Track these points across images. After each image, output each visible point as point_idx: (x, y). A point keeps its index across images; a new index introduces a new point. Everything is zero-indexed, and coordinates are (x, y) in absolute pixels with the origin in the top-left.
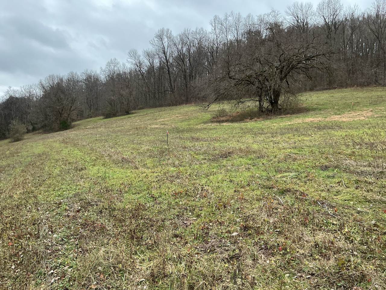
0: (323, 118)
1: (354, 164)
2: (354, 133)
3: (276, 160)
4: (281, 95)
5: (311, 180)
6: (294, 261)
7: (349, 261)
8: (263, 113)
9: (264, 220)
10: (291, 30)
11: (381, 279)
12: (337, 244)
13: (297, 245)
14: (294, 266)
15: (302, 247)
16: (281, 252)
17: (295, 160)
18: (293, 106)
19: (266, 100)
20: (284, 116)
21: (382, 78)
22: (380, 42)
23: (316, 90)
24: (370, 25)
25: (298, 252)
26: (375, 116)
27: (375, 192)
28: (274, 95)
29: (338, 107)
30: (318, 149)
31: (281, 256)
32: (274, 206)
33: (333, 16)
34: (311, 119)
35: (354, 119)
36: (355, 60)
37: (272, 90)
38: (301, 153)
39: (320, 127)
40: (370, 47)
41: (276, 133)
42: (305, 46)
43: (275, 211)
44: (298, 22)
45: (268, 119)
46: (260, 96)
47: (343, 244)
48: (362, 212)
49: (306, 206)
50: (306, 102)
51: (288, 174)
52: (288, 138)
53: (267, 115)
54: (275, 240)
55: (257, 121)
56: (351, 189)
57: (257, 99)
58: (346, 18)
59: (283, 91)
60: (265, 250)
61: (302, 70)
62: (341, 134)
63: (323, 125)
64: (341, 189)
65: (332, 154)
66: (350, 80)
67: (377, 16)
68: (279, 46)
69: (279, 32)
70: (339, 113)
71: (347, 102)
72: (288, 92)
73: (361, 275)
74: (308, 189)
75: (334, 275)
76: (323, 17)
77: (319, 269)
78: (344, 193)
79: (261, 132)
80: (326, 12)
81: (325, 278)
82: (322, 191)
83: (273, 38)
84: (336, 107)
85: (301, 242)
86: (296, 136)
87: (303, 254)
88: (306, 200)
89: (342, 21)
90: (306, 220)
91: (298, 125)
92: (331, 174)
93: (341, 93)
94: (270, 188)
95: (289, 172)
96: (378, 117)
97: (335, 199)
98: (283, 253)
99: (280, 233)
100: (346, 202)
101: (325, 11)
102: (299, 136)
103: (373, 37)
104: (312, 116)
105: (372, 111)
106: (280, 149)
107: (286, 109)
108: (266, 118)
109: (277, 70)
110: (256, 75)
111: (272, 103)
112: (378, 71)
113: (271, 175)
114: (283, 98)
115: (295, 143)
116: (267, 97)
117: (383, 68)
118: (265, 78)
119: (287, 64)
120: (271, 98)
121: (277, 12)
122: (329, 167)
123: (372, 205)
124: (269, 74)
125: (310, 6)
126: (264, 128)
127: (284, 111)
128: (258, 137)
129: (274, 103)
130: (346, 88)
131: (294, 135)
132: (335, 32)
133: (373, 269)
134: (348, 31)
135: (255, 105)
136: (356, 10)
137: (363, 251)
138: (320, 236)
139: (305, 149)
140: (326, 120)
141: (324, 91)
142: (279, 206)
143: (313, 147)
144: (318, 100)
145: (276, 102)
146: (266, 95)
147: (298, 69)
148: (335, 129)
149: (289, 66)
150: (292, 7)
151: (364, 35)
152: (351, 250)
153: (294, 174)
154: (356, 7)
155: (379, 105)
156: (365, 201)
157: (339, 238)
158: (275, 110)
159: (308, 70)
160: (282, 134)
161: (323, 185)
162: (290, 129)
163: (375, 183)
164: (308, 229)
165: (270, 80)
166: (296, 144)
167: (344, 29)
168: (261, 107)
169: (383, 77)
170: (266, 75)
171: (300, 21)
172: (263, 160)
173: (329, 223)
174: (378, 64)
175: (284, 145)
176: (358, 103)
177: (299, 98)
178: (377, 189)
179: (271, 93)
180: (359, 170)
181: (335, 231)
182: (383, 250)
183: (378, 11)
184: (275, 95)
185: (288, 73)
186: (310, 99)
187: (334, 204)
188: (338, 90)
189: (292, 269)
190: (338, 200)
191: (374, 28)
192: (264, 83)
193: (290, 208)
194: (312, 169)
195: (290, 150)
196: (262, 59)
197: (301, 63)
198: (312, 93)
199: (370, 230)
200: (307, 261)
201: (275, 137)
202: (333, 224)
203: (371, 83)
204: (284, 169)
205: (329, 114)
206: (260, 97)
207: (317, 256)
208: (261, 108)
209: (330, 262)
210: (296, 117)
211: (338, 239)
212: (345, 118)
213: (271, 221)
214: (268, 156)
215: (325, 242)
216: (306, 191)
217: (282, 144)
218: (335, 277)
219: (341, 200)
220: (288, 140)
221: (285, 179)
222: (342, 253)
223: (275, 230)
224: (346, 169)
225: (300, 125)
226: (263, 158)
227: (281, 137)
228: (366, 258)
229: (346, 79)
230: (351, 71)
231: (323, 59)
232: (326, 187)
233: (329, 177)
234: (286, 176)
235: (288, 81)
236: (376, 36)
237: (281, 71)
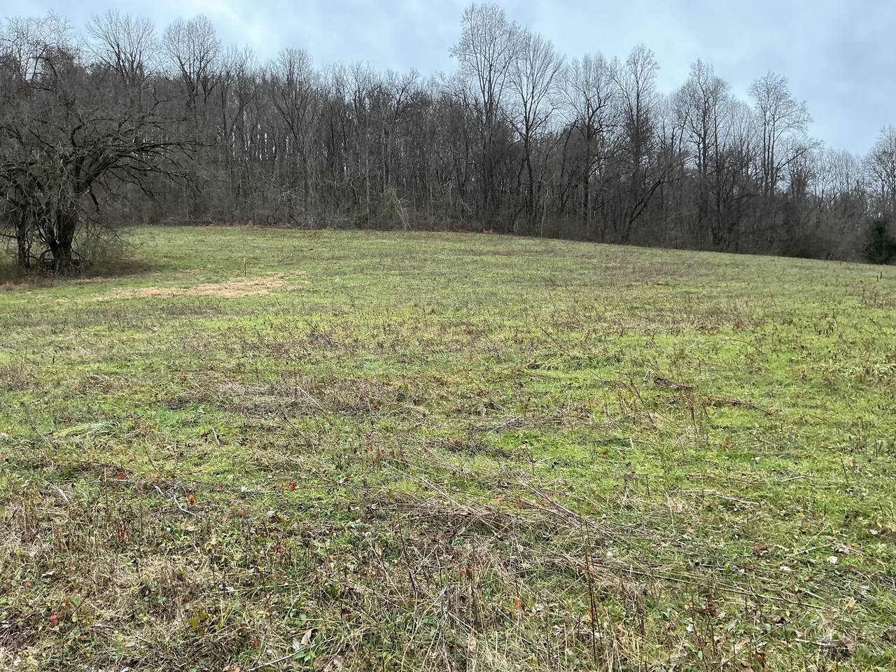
0: (180, 288)
1: (242, 391)
2: (245, 322)
3: (59, 391)
4: (77, 228)
5: (143, 435)
6: (89, 641)
7: (217, 611)
8: (29, 270)
9: (12, 555)
10: (102, 74)
11: (278, 633)
12: (192, 577)
13: (99, 601)
14: (89, 655)
15: (111, 602)
16: (57, 629)
17: (107, 388)
18: (111, 257)
19: (37, 238)
20: (88, 281)
21: (302, 211)
22: (296, 137)
23: (165, 224)
24: (275, 97)
25: (98, 617)
26: (290, 288)
27: (279, 448)
28: (59, 226)
29: (214, 266)
30: (166, 360)
31: (54, 637)
32: (45, 511)
33: (201, 62)
34: (154, 290)
35: (247, 293)
36: (249, 166)
37: (53, 213)
38: (125, 370)
39: (174, 310)
40: (278, 144)
41: (65, 323)
42: (137, 116)
43: (45, 525)
44: (119, 59)
45: (45, 286)
46: (21, 226)
47: (206, 575)
48: (249, 494)
49: (126, 501)
50: (141, 250)
51: (86, 426)
52: (95, 335)
53: (43, 275)
54: (42, 601)
55: (11, 290)
56: (231, 448)
57: (13, 231)
58: (228, 73)
59: (81, 218)
60: (12, 632)
61: (128, 173)
62: (219, 324)
63: (179, 306)
64: (207, 448)
65: (196, 371)
66: (238, 208)
67: (290, 81)
68: (69, 105)
69: (69, 72)
70: (216, 278)
71: (233, 255)
72: (95, 222)
73: (239, 636)
74: (135, 457)
75: (183, 653)
76: (179, 58)
77: (150, 647)
78: (216, 457)
79: (22, 319)
80: (185, 49)
81: (162, 664)
82: (167, 458)
83: (55, 82)
84: (210, 266)
85: (107, 592)
86: (115, 329)
87: (112, 619)
88: (127, 486)
89: (220, 76)
90: (123, 535)
91: (123, 304)
92: (189, 416)
93: (220, 236)
94: (37, 467)
95: (90, 420)
96: (294, 290)
97: (196, 474)
98: (61, 629)
99: (57, 579)
100: (218, 476)
101: (183, 47)
102: (123, 331)
103: (282, 123)
104: (157, 284)
105: (282, 278)
106: (71, 364)
107: (92, 264)
108: (39, 284)
109: (66, 164)
110: (9, 171)
111: (53, 246)
112: (293, 196)
113: (41, 431)
114: (85, 234)
115: (112, 347)
116: (41, 230)
117: (304, 191)
118: (35, 179)
119: (90, 153)
120: (52, 233)
121: (62, 21)
122: (187, 402)
123: (271, 477)
124: (45, 171)
125: (148, 28)
126: (33, 310)
127: (87, 268)
128: (14, 334)
129: (60, 245)
130: (232, 225)
131: (110, 329)
132: (205, 99)
133: (264, 616)
134: (233, 102)
135: (5, 248)
136: (249, 59)
137: (247, 581)
138: (154, 568)
139: (136, 362)
140: (189, 293)
141: (184, 228)
142: (58, 511)
143: (154, 355)
144: (169, 246)
145: (66, 244)
146: (35, 224)
147: (120, 169)
148: (206, 315)
149: (97, 160)
150: (106, 20)
151: (265, 115)
152: (221, 586)
153: (104, 423)
154: (248, 53)
155: (296, 266)
156: (259, 469)
157: (197, 562)
158: (64, 263)
159: (146, 175)
160: (80, 325)
161: (170, 444)
162: (102, 312)
163: (279, 427)
164: (126, 556)
165: (46, 187)
166: (114, 351)
167: (224, 95)
168: (23, 253)
169: (304, 209)
170: (35, 173)
171: (123, 56)
172: (24, 395)
173: (176, 531)
174: (294, 182)
175: (82, 351)
176: (257, 259)
177: (125, 238)
178: (282, 441)
179: (49, 220)
180: (249, 404)
181: (189, 549)
182: (285, 569)
183: (291, 73)
184: (62, 226)
185: (96, 175)
186: (151, 244)
187: (192, 486)
188: (214, 228)
189: (82, 665)
190: (202, 475)
191: (284, 106)
192: (29, 193)
193: (85, 512)
194: (147, 409)
195: (97, 364)
196: (24, 131)
197: (126, 156)
198: (155, 230)
199: (263, 532)
200: (121, 635)
201: (61, 332)
202: (187, 533)
203: (280, 220)
204: (77, 415)
205: (196, 281)
206: (20, 228)
207: (145, 615)
208: (25, 257)
209: (175, 623)
210: (117, 284)
211: (196, 565)
212: (230, 290)
213: (32, 554)
214: (37, 384)
215: (164, 581)
216: (128, 462)
217: (78, 351)
218: (184, 655)
219: (209, 474)
220: (93, 340)
221: (77, 439)
222: (203, 596)
223: (44, 575)
224: (224, 403)
225: (128, 303)
226: (22, 390)
227: (77, 333)
228: (251, 595)
229: (232, 207)
230: (241, 190)
231: (178, 155)
232: (177, 447)
233: (185, 424)
234: (83, 432)
235: (96, 195)
236: (289, 123)
237: (77, 170)
